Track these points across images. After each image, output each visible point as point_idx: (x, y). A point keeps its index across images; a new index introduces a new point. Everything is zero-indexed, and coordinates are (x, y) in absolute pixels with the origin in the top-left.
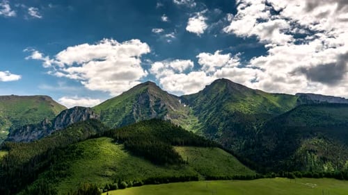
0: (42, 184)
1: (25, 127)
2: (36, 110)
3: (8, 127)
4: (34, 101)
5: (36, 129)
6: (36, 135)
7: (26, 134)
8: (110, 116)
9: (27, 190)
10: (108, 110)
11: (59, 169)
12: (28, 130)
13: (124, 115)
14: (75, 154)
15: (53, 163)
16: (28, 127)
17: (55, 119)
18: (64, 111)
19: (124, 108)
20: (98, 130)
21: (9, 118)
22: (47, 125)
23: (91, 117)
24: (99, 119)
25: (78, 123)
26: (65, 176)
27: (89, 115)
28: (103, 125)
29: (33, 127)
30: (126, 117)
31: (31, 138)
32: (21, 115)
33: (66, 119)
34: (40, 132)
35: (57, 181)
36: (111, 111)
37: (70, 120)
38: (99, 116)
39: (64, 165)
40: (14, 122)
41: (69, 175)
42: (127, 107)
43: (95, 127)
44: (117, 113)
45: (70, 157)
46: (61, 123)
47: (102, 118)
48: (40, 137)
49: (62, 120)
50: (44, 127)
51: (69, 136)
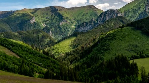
0: (95, 54)
1: (83, 24)
2: (87, 14)
3: (75, 24)
4: (86, 9)
5: (89, 24)
6: (89, 27)
7: (84, 27)
8: (131, 14)
9: (88, 57)
10: (129, 10)
11: (103, 46)
12: (84, 25)
13: (139, 12)
14: (111, 38)
15: (99, 43)
16: (84, 24)
17: (98, 18)
18: (102, 13)
19: (140, 8)
20: (123, 23)
21: (74, 19)
22: (94, 22)
23: (119, 15)
24: (124, 16)
25: (111, 19)
26: (107, 50)
27: (117, 14)
28: (126, 20)
29: (87, 23)
30: (141, 13)
31: (86, 29)
32: (80, 17)
33: (104, 17)
34: (91, 26)
35: (103, 53)
36: (130, 10)
37: (106, 18)
38: (123, 14)
39: (105, 44)
40: (77, 21)
41: (109, 50)
42: (141, 7)
43: (122, 21)
44: (135, 11)
45: (108, 39)
46: (102, 20)
47: (125, 15)
48: (91, 29)
49: (102, 19)
50: (93, 23)
51: (107, 28)
